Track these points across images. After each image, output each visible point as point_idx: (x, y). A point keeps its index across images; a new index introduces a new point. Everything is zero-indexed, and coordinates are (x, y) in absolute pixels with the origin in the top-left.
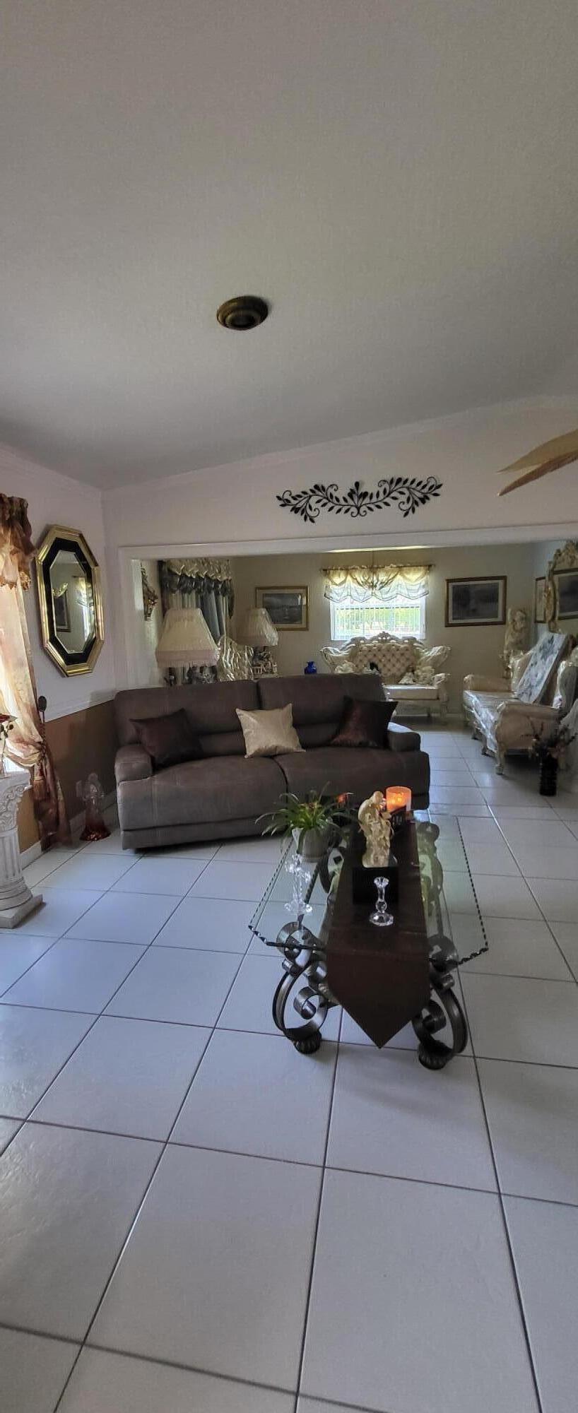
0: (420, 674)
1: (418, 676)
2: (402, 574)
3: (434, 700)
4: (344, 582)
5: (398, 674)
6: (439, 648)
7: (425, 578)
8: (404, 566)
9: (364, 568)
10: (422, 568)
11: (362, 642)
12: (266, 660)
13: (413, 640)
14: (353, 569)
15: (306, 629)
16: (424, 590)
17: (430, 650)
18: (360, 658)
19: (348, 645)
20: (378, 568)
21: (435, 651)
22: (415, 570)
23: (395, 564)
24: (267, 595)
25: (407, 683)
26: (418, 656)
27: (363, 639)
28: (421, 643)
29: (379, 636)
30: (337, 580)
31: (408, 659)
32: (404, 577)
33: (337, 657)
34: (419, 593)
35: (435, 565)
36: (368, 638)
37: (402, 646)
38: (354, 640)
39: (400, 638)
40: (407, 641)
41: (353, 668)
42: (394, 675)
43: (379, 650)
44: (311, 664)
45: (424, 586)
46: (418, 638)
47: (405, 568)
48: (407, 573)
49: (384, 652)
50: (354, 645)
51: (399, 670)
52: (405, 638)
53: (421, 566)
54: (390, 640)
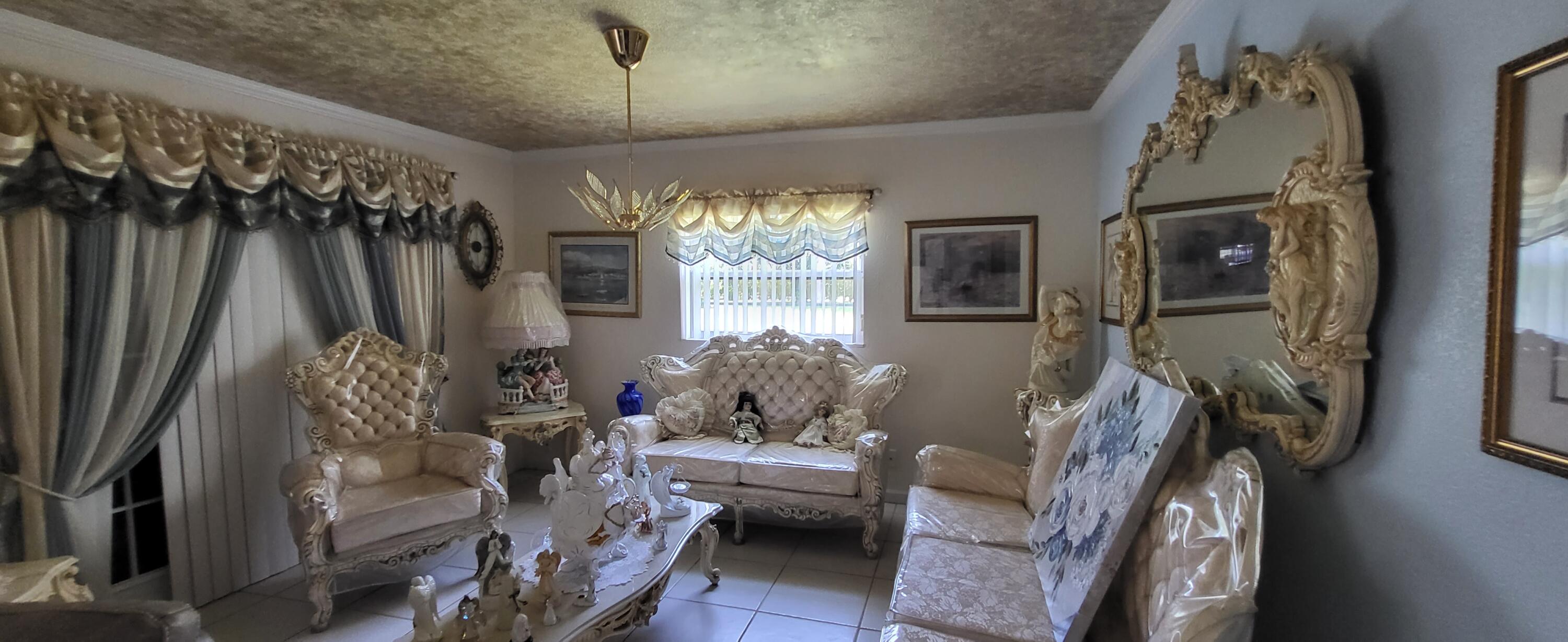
0: (838, 423)
1: (834, 428)
2: (812, 209)
3: (851, 496)
4: (698, 223)
5: (799, 418)
6: (888, 366)
7: (860, 217)
8: (818, 193)
9: (739, 196)
10: (855, 195)
11: (733, 345)
12: (541, 374)
13: (833, 346)
14: (719, 197)
15: (635, 315)
16: (861, 242)
17: (866, 370)
18: (723, 380)
19: (704, 351)
20: (765, 195)
21: (877, 373)
22: (840, 199)
23: (797, 188)
24: (564, 248)
25: (809, 442)
26: (841, 382)
27: (735, 340)
28: (851, 355)
29: (766, 335)
30: (688, 219)
31: (820, 388)
32: (818, 216)
33: (675, 377)
34: (851, 247)
35: (881, 191)
36: (744, 339)
37: (810, 359)
38: (716, 341)
39: (809, 341)
40: (822, 349)
41: (704, 400)
42: (790, 421)
43: (763, 366)
44: (630, 387)
45: (858, 234)
46: (846, 344)
47: (819, 196)
48: (826, 207)
49: (771, 371)
50: (717, 351)
51: (801, 410)
52: (818, 342)
53: (852, 192)
54: (789, 344)
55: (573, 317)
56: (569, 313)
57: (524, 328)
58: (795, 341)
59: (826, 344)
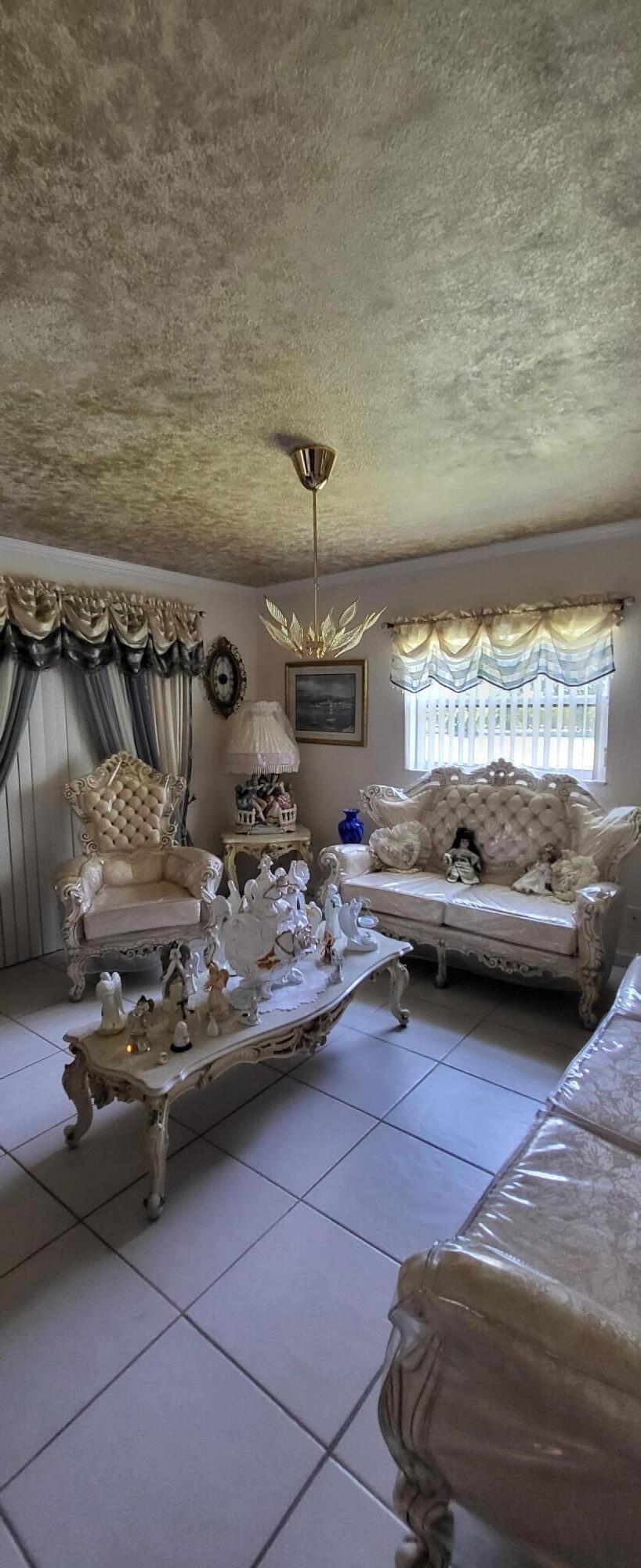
0: (564, 870)
1: (558, 876)
2: (548, 627)
3: (566, 955)
4: (422, 648)
5: (521, 860)
6: (632, 808)
7: (607, 632)
8: (554, 608)
9: (466, 617)
10: (600, 607)
11: (454, 778)
12: (272, 798)
13: (566, 784)
14: (445, 619)
15: (361, 744)
16: (608, 661)
17: (604, 812)
18: (441, 814)
19: (424, 783)
20: (494, 614)
21: (618, 816)
22: (582, 613)
23: (529, 603)
24: (299, 677)
25: (528, 888)
26: (573, 826)
27: (458, 772)
28: (586, 794)
29: (490, 768)
30: (413, 643)
31: (547, 829)
32: (553, 634)
33: (392, 808)
34: (594, 667)
35: (634, 600)
36: (467, 772)
37: (537, 796)
38: (438, 773)
39: (538, 776)
40: (553, 785)
41: (420, 834)
42: (511, 863)
43: (484, 801)
44: (351, 816)
45: (603, 653)
46: (582, 782)
47: (556, 611)
48: (564, 624)
49: (493, 807)
50: (437, 784)
51: (523, 852)
52: (548, 778)
53: (596, 604)
54: (516, 778)
55: (304, 745)
56: (300, 741)
57: (256, 755)
58: (522, 775)
59: (557, 780)
